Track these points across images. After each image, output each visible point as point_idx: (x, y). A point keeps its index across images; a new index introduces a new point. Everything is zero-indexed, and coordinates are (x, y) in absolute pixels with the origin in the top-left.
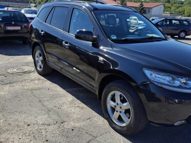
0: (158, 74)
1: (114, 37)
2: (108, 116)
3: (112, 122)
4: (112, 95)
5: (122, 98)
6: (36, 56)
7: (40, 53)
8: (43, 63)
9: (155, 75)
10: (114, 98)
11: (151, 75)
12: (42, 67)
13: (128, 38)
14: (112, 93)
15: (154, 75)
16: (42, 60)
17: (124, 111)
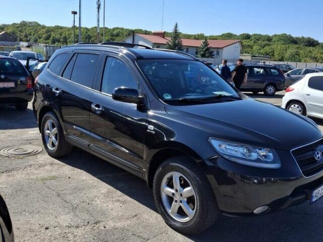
0: (229, 145)
1: (168, 97)
2: (163, 210)
3: (169, 219)
4: (168, 179)
5: (182, 182)
6: (46, 127)
7: (53, 123)
8: (58, 137)
9: (225, 147)
10: (171, 183)
11: (220, 146)
12: (57, 144)
13: (188, 97)
14: (168, 175)
15: (223, 146)
16: (56, 135)
17: (186, 200)
